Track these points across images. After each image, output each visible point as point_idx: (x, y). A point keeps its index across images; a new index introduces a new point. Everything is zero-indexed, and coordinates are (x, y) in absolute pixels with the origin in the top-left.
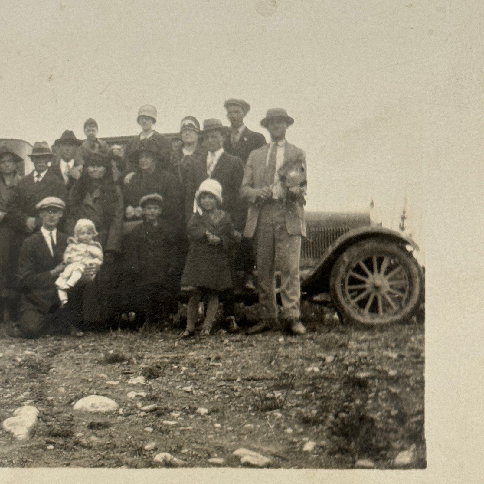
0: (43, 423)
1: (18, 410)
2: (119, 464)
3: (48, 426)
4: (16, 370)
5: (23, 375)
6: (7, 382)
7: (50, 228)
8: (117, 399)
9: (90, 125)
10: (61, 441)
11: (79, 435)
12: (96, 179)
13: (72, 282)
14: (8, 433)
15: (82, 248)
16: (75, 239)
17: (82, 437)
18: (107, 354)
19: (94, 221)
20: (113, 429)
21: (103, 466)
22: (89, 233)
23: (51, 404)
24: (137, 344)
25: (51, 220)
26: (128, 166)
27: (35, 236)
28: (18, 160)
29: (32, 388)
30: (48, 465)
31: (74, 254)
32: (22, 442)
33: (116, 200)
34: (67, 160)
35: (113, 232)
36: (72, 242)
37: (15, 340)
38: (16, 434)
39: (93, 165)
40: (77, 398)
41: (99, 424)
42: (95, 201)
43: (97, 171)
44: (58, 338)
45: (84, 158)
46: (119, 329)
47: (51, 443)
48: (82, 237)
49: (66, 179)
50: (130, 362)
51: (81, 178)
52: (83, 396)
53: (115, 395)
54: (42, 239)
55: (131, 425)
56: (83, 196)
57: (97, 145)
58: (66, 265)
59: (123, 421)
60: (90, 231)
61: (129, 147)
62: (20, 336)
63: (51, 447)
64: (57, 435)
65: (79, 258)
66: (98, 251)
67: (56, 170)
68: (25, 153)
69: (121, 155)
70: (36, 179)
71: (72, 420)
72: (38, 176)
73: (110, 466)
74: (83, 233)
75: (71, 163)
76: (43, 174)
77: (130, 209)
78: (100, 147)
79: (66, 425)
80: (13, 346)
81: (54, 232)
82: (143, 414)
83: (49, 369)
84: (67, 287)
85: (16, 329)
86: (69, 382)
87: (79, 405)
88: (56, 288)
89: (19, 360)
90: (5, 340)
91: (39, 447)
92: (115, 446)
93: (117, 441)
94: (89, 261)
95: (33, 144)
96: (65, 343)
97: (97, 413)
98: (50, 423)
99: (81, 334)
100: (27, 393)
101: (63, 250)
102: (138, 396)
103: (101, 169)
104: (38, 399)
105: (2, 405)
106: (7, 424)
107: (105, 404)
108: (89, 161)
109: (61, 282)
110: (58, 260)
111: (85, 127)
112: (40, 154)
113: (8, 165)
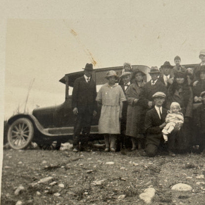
0: (157, 196)
1: (146, 190)
3: (160, 197)
4: (145, 171)
5: (148, 173)
6: (141, 177)
7: (159, 106)
8: (191, 185)
9: (177, 59)
11: (174, 201)
12: (180, 84)
13: (169, 131)
14: (142, 200)
15: (174, 115)
16: (171, 111)
17: (176, 203)
18: (186, 164)
19: (179, 103)
20: (190, 199)
22: (177, 109)
23: (161, 187)
24: (200, 160)
25: (160, 102)
26: (195, 77)
27: (152, 109)
28: (144, 75)
29: (152, 180)
31: (170, 118)
32: (148, 204)
33: (189, 93)
34: (167, 75)
35: (188, 108)
36: (169, 113)
37: (144, 158)
38: (145, 200)
39: (179, 77)
40: (173, 184)
41: (184, 197)
42: (179, 94)
43: (181, 80)
44: (164, 157)
45: (174, 74)
46: (192, 153)
48: (174, 110)
49: (166, 83)
50: (197, 168)
51: (173, 84)
52: (176, 183)
53: (191, 183)
55: (198, 197)
56: (174, 92)
57: (180, 68)
58: (166, 123)
59: (195, 195)
60: (178, 107)
61: (196, 69)
62: (146, 156)
64: (164, 201)
65: (173, 120)
67: (161, 79)
68: (147, 72)
69: (192, 73)
70: (152, 84)
72: (153, 82)
75: (169, 76)
76: (155, 82)
77: (196, 98)
78: (182, 69)
79: (168, 197)
80: (143, 160)
81: (161, 108)
82: (203, 192)
83: (160, 171)
84: (168, 133)
85: (144, 152)
86: (169, 177)
87: (174, 188)
88: (162, 134)
89: (146, 167)
90: (139, 158)
94: (177, 121)
96: (167, 159)
97: (182, 192)
98: (161, 196)
99: (174, 155)
100: (150, 182)
102: (201, 184)
103: (183, 79)
104: (155, 184)
105: (139, 187)
106: (141, 196)
107: (186, 187)
108: (177, 75)
109: (165, 131)
110: (163, 121)
111: (175, 60)
112: (154, 72)
113: (139, 77)
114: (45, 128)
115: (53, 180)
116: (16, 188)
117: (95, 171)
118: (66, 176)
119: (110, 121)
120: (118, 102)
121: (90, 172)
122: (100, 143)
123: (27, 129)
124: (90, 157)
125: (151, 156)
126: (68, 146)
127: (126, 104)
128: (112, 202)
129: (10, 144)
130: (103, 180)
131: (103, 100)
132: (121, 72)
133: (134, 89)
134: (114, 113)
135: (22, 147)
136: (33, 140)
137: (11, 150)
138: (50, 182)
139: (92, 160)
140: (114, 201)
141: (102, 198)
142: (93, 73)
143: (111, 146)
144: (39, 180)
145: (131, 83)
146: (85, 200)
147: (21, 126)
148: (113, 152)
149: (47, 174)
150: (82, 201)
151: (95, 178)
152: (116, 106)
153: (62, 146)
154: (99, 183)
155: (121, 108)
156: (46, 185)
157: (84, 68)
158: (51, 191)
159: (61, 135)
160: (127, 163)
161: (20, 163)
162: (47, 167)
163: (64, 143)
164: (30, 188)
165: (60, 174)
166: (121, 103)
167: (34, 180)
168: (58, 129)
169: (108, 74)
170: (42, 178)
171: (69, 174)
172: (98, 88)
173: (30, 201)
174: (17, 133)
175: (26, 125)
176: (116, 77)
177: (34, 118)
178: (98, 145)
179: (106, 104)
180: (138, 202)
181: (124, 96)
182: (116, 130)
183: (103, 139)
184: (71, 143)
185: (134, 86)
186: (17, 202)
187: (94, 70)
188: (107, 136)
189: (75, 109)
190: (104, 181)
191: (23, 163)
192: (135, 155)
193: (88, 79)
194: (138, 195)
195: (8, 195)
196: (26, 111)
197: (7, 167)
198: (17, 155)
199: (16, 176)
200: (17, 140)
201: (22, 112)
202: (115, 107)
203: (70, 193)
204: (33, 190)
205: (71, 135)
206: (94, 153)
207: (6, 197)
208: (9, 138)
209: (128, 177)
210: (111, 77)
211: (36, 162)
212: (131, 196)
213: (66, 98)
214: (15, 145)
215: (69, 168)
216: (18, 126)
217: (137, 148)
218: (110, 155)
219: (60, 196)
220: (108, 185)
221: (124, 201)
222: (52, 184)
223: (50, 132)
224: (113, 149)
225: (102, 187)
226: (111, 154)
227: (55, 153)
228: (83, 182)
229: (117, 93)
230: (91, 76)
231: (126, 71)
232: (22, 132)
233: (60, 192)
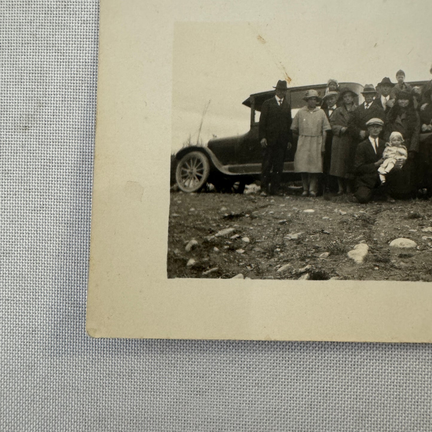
0: (371, 254)
1: (356, 246)
2: (418, 279)
3: (375, 256)
4: (355, 222)
5: (359, 225)
6: (349, 229)
7: (374, 137)
8: (416, 240)
9: (400, 74)
10: (383, 265)
11: (393, 261)
12: (403, 108)
13: (388, 170)
14: (351, 259)
15: (394, 149)
16: (390, 144)
17: (395, 263)
18: (409, 213)
19: (402, 133)
20: (414, 258)
21: (408, 280)
22: (399, 140)
23: (376, 243)
24: (428, 208)
25: (375, 132)
26: (423, 99)
27: (365, 141)
28: (355, 95)
29: (364, 233)
30: (375, 279)
31: (389, 153)
32: (360, 265)
33: (415, 120)
34: (385, 96)
35: (414, 140)
36: (388, 145)
37: (354, 204)
38: (356, 260)
39: (401, 99)
40: (392, 239)
41: (405, 255)
42: (402, 120)
43: (404, 102)
44: (379, 203)
45: (396, 94)
46: (417, 199)
47: (377, 266)
48: (395, 142)
49: (384, 107)
50: (423, 218)
51: (394, 107)
52: (395, 238)
53: (415, 238)
54: (370, 143)
55: (425, 256)
57: (404, 86)
58: (384, 159)
59: (420, 254)
60: (399, 139)
61: (425, 88)
63: (377, 268)
64: (380, 261)
65: (393, 155)
66: (404, 151)
67: (378, 102)
68: (359, 91)
69: (420, 92)
70: (366, 107)
71: (389, 252)
72: (367, 105)
73: (412, 280)
74: (395, 140)
75: (388, 98)
76: (370, 104)
77: (425, 126)
78: (406, 88)
79: (385, 255)
80: (352, 208)
81: (377, 140)
83: (374, 222)
84: (386, 173)
85: (354, 197)
86: (387, 230)
87: (393, 243)
88: (378, 173)
89: (356, 216)
90: (347, 204)
91: (369, 268)
92: (415, 269)
93: (416, 265)
94: (398, 157)
95: (364, 85)
96: (384, 206)
97: (404, 249)
98: (376, 254)
99: (394, 201)
100: (361, 236)
101: (383, 151)
102: (428, 239)
103: (407, 101)
104: (368, 239)
105: (347, 243)
106: (350, 254)
107: (408, 243)
108: (399, 96)
109: (381, 170)
110: (379, 156)
111: (397, 75)
112: (368, 92)
113: (348, 99)
114: (225, 164)
115: (234, 233)
116: (187, 243)
117: (290, 221)
118: (252, 228)
119: (309, 156)
120: (320, 131)
121: (283, 223)
122: (295, 185)
123: (201, 166)
124: (283, 203)
125: (362, 201)
126: (254, 189)
127: (330, 133)
128: (312, 262)
129: (179, 185)
130: (300, 234)
131: (300, 129)
132: (325, 92)
133: (341, 114)
134: (315, 145)
135: (194, 190)
136: (209, 180)
137: (181, 192)
138: (232, 235)
139: (285, 207)
140: (314, 260)
141: (298, 257)
142: (287, 93)
143: (311, 188)
144: (217, 232)
145: (338, 107)
146: (276, 259)
147: (193, 163)
148: (313, 196)
149: (227, 225)
150: (272, 260)
151: (290, 230)
152: (318, 137)
153: (247, 189)
154: (295, 236)
155: (325, 139)
156: (226, 238)
157: (275, 86)
158: (233, 247)
159: (245, 173)
160: (331, 211)
161: (193, 209)
162: (226, 215)
163: (249, 184)
164: (206, 242)
165: (244, 224)
166: (325, 134)
167: (211, 233)
168: (241, 165)
169: (307, 94)
170: (221, 229)
171: (256, 224)
172: (294, 112)
173: (206, 259)
174: (188, 171)
175: (199, 161)
176: (317, 99)
177: (209, 151)
178: (293, 187)
179: (305, 134)
180: (347, 261)
181: (328, 123)
182: (317, 168)
183: (300, 179)
184: (258, 185)
185: (341, 111)
186: (188, 260)
187: (289, 89)
188: (306, 176)
189: (264, 140)
190: (302, 234)
191: (196, 209)
192: (342, 201)
193: (280, 101)
194: (346, 252)
195: (176, 251)
196: (200, 143)
197: (175, 215)
198: (188, 200)
199: (188, 227)
200: (188, 181)
201: (194, 143)
202: (316, 138)
203: (257, 249)
204: (209, 245)
205: (257, 175)
206: (288, 197)
207: (174, 254)
208: (178, 177)
209: (333, 229)
210: (311, 98)
211: (213, 209)
212: (337, 254)
213: (252, 126)
214: (185, 186)
215: (256, 217)
216: (189, 162)
217: (344, 191)
218: (309, 201)
219: (244, 253)
220: (307, 240)
221: (327, 260)
222: (233, 237)
223: (230, 170)
224: (313, 193)
225: (298, 241)
226: (311, 199)
227: (236, 197)
228: (274, 235)
229: (319, 119)
230: (285, 97)
231: (330, 90)
232: (195, 170)
233: (244, 249)
